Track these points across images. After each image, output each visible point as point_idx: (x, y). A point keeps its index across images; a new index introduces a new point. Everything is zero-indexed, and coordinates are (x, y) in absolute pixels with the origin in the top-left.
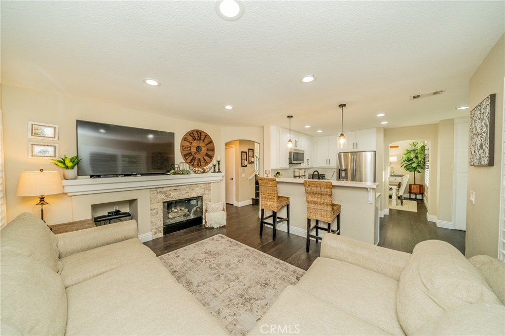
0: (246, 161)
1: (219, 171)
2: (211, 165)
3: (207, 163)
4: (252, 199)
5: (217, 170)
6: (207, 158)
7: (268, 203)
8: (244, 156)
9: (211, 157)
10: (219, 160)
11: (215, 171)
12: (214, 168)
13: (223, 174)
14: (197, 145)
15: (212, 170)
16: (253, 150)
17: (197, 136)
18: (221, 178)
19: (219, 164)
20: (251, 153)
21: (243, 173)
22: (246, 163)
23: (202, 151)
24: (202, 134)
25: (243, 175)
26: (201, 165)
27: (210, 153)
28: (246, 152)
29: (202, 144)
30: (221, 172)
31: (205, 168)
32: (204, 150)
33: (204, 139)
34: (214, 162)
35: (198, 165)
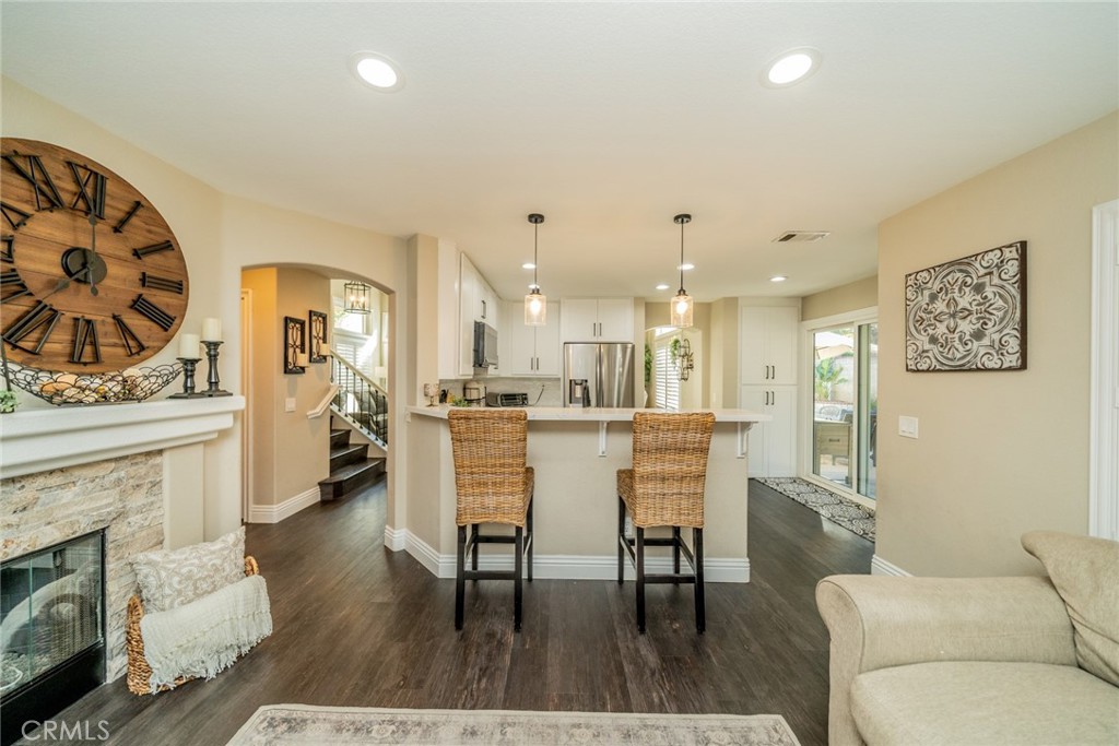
0: (303, 351)
1: (214, 389)
2: (165, 359)
3: (142, 348)
4: (320, 484)
5: (201, 384)
6: (136, 322)
7: (491, 501)
8: (294, 335)
9: (166, 323)
10: (212, 338)
11: (189, 392)
12: (189, 374)
13: (238, 402)
14: (68, 239)
15: (177, 386)
16: (325, 318)
17: (72, 187)
18: (227, 422)
19: (213, 358)
20: (317, 328)
21: (291, 395)
22: (303, 359)
23: (107, 282)
24: (110, 186)
25: (291, 404)
26: (97, 358)
27: (160, 298)
28: (302, 324)
29: (105, 245)
30: (226, 394)
31: (130, 372)
32: (120, 278)
33: (123, 222)
34: (187, 343)
35: (74, 358)
